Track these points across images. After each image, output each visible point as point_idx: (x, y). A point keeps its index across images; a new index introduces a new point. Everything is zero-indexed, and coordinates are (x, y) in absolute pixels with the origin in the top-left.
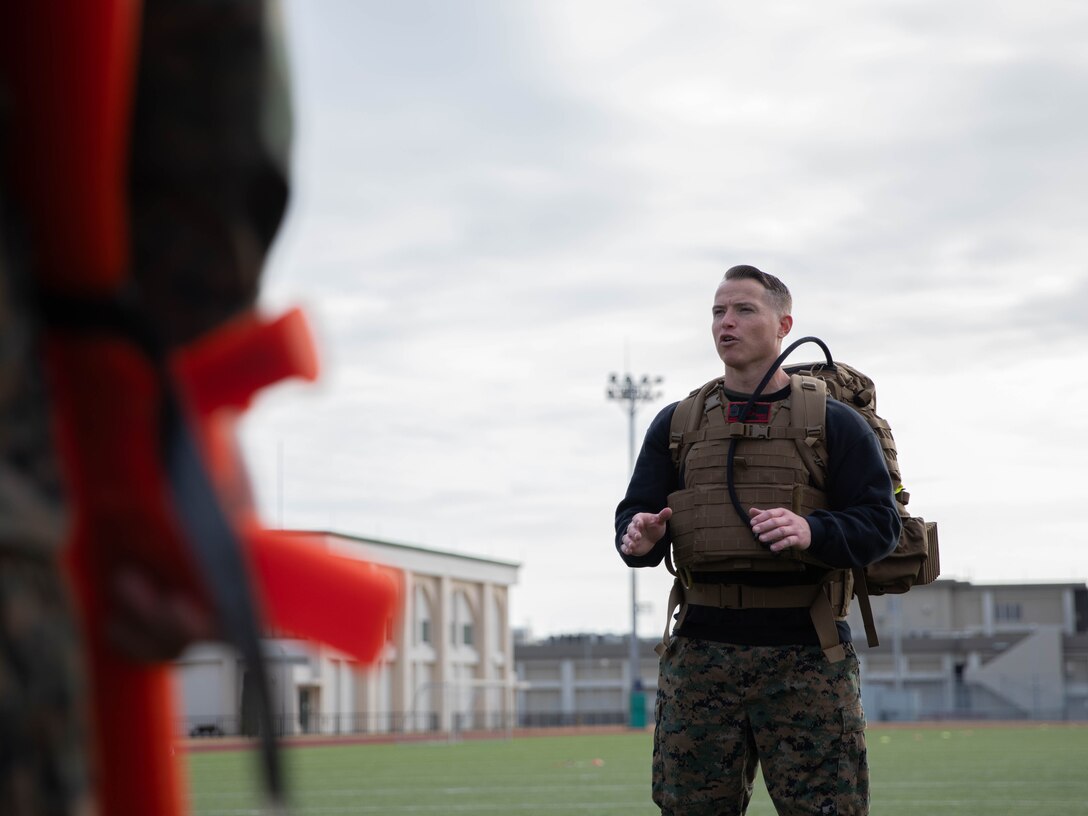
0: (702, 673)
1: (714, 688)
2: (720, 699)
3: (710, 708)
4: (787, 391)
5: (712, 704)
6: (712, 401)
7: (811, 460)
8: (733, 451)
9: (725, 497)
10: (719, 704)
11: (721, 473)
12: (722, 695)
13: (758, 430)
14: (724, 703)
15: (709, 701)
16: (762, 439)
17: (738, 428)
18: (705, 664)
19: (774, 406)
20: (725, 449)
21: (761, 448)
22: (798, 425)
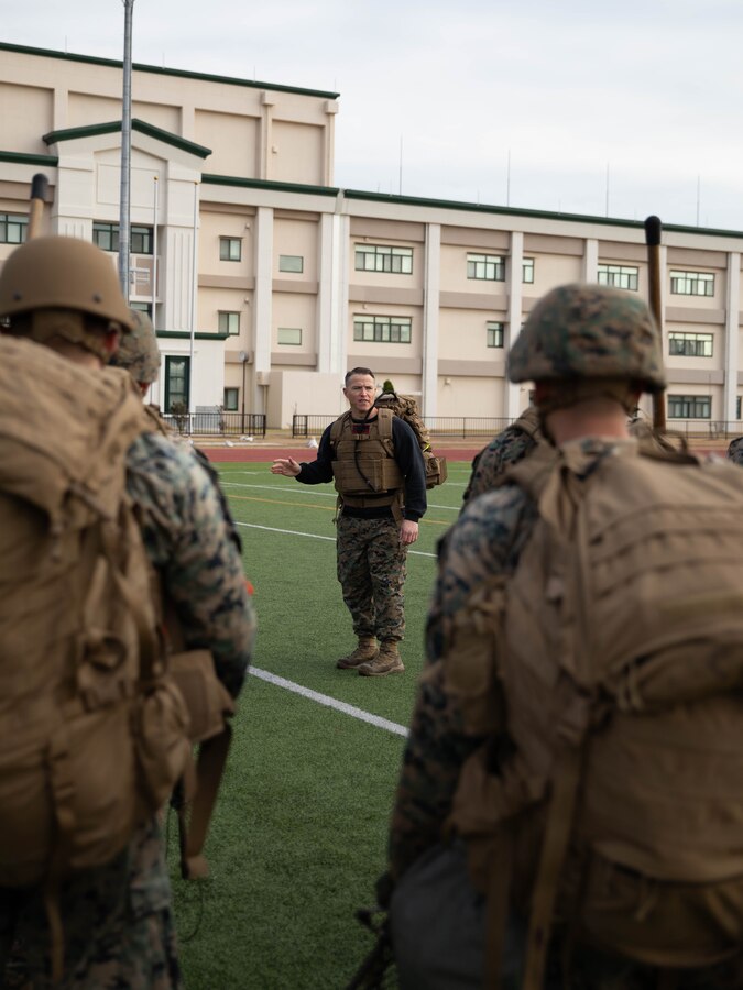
1: (353, 536)
2: (355, 540)
4: (376, 418)
5: (353, 542)
6: (347, 424)
7: (387, 447)
8: (356, 448)
9: (354, 465)
11: (352, 456)
12: (356, 538)
13: (365, 436)
15: (351, 541)
16: (367, 440)
17: (357, 436)
18: (350, 526)
19: (371, 425)
20: (353, 445)
21: (366, 445)
22: (381, 434)
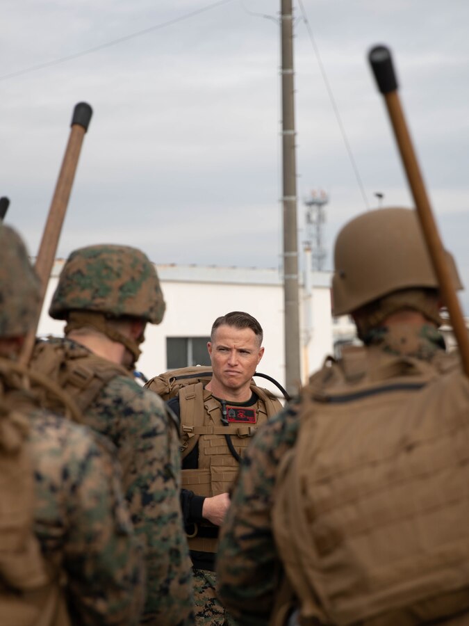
0: (201, 593)
1: (208, 603)
2: (211, 610)
3: (205, 617)
5: (206, 614)
10: (210, 613)
12: (214, 607)
14: (214, 613)
15: (205, 612)
18: (202, 586)
